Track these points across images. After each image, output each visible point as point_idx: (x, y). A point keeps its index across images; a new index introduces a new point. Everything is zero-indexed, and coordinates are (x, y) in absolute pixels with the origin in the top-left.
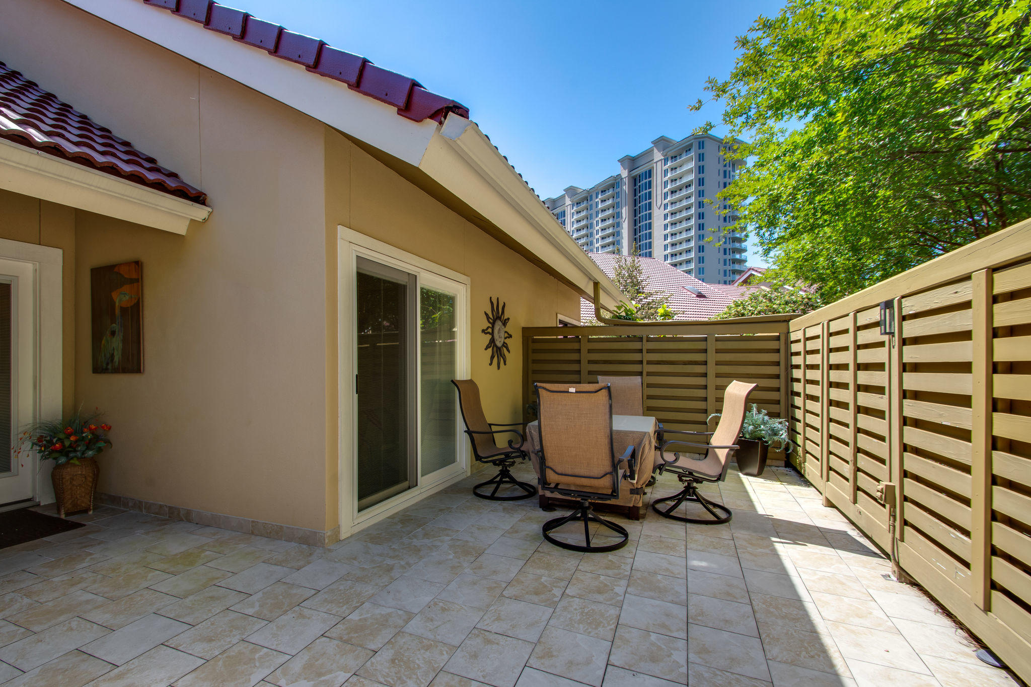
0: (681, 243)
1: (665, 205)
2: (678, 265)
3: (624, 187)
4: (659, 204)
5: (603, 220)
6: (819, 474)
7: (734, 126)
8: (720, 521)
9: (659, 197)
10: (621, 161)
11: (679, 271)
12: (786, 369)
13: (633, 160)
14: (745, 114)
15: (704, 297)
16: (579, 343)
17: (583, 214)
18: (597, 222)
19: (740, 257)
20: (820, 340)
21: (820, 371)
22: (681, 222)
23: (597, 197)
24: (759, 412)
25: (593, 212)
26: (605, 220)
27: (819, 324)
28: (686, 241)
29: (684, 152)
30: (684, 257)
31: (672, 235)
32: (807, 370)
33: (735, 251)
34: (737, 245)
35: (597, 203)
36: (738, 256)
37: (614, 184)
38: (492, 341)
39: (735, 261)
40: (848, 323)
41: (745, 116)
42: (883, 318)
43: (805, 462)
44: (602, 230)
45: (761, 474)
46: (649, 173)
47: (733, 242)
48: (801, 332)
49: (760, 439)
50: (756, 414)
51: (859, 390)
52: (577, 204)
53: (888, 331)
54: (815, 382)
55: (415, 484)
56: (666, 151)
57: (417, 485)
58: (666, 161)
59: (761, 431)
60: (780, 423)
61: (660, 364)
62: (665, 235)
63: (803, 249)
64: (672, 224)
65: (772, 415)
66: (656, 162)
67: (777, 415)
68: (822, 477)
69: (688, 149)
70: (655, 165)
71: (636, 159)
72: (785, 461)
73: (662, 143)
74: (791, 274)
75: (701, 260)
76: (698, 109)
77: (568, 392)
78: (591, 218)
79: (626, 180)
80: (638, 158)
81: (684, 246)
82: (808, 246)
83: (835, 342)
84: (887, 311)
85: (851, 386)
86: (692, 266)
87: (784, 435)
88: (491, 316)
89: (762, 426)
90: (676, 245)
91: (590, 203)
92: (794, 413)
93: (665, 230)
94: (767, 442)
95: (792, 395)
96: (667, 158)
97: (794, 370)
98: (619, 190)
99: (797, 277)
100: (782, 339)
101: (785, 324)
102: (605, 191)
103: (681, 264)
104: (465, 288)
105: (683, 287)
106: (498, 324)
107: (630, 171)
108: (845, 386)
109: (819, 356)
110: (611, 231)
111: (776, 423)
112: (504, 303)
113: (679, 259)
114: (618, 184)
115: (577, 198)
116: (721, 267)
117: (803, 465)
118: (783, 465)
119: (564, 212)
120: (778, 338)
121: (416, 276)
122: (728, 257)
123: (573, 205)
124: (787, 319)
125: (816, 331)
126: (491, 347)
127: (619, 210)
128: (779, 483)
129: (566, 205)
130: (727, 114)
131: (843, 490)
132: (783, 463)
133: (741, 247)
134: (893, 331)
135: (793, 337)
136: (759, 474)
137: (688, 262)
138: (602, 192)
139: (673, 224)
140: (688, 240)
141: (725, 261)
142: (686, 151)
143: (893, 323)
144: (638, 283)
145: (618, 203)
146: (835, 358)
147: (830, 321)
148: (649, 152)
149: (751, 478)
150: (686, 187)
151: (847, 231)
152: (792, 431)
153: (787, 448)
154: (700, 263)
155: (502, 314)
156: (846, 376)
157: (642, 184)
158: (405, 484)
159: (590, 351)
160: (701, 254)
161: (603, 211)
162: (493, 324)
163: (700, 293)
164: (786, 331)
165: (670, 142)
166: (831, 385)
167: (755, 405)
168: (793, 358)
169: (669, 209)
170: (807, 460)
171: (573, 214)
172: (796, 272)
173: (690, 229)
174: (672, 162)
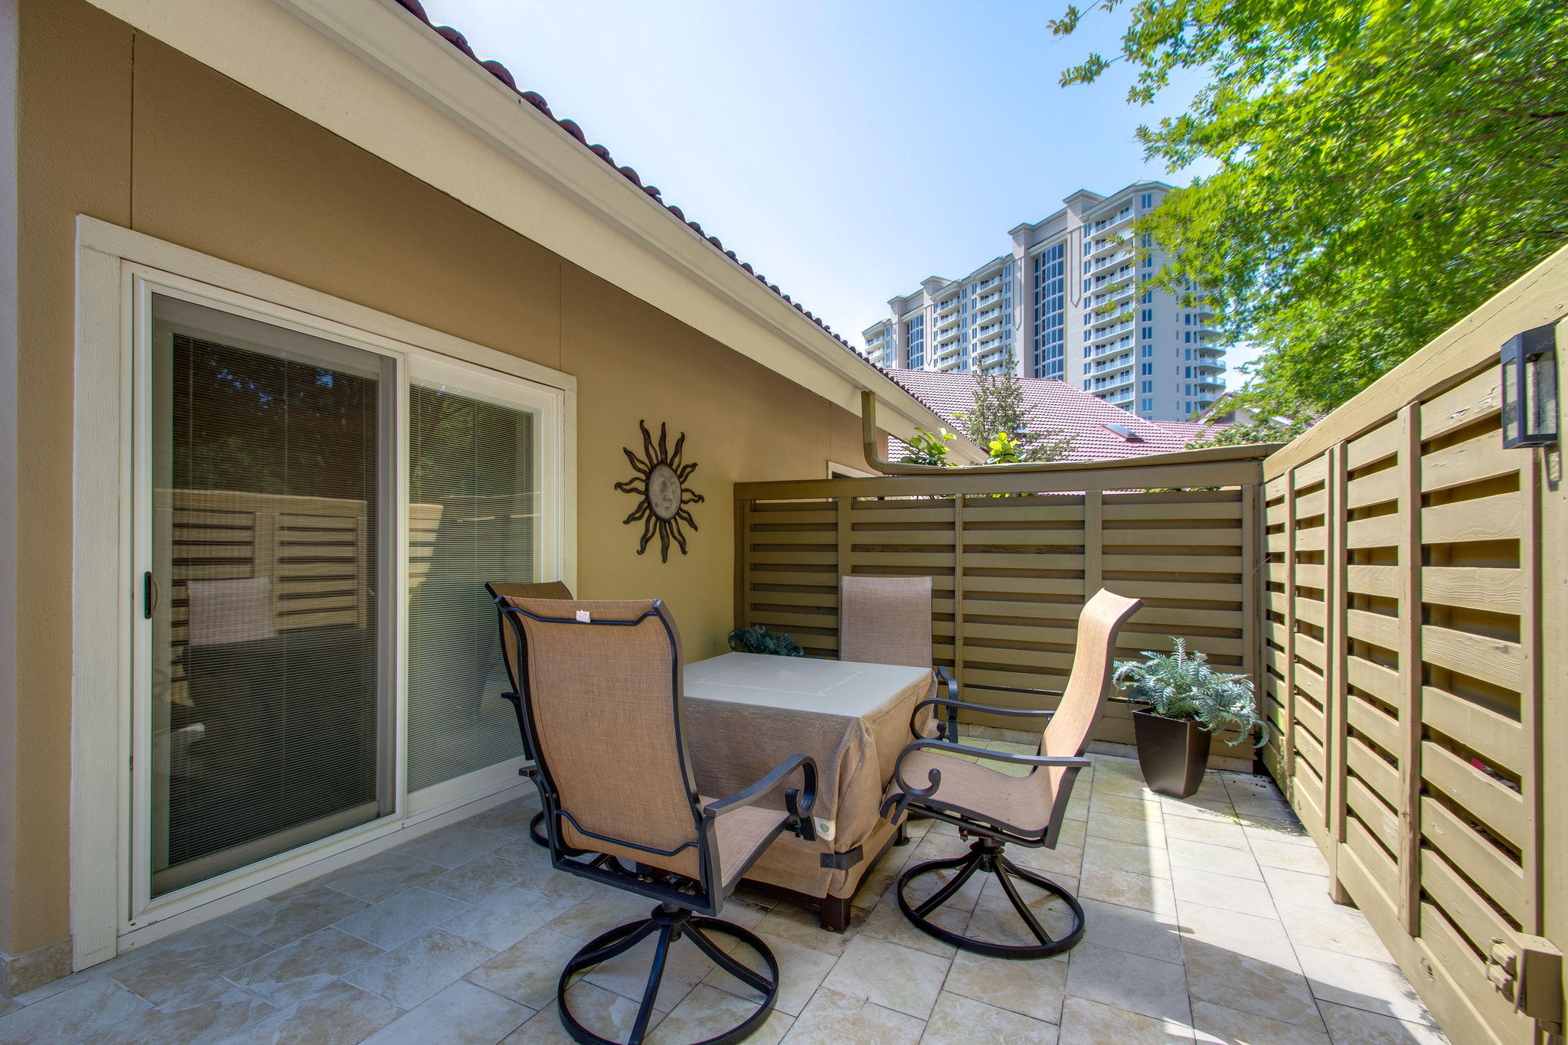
0: (1112, 361)
1: (1085, 299)
2: (1108, 395)
3: (1019, 275)
4: (1075, 298)
5: (984, 328)
6: (1322, 815)
7: (1149, 65)
8: (1046, 949)
9: (1076, 288)
10: (1013, 233)
11: (1111, 403)
12: (1256, 562)
13: (1034, 231)
14: (1171, 38)
15: (1140, 440)
16: (835, 512)
17: (952, 319)
18: (974, 332)
19: (1215, 380)
20: (1326, 491)
21: (1325, 567)
22: (1112, 327)
23: (974, 292)
24: (1190, 655)
25: (968, 315)
26: (987, 328)
27: (1322, 454)
28: (1122, 356)
29: (1119, 213)
30: (1118, 383)
31: (1098, 347)
32: (1297, 565)
33: (1204, 371)
34: (1208, 361)
35: (974, 302)
36: (1210, 380)
37: (1001, 268)
38: (647, 506)
39: (1204, 388)
40: (1396, 439)
41: (1170, 41)
42: (1513, 397)
43: (1293, 774)
44: (982, 343)
45: (1194, 793)
46: (1060, 250)
47: (1202, 356)
48: (1285, 479)
49: (1191, 714)
50: (1183, 660)
51: (1426, 620)
52: (942, 304)
53: (1530, 431)
54: (1313, 593)
55: (389, 810)
56: (1087, 213)
57: (393, 812)
58: (1087, 229)
59: (1193, 698)
60: (1236, 682)
61: (990, 552)
62: (1086, 349)
63: (1309, 336)
64: (1098, 330)
65: (1217, 661)
66: (1071, 232)
67: (1234, 662)
68: (1328, 825)
69: (1124, 209)
70: (1069, 236)
71: (1037, 229)
72: (1254, 761)
73: (1082, 200)
74: (1291, 388)
75: (1147, 387)
76: (1068, 28)
77: (573, 621)
78: (965, 325)
79: (1021, 264)
80: (1039, 228)
81: (1118, 365)
82: (1321, 331)
83: (1362, 493)
84: (1530, 368)
85: (1405, 608)
86: (1132, 396)
87: (1245, 708)
88: (641, 455)
89: (1194, 689)
90: (1104, 363)
91: (963, 301)
92: (1271, 658)
93: (1086, 340)
94: (1203, 725)
95: (1268, 618)
96: (1090, 225)
97: (1272, 565)
98: (1009, 278)
99: (1302, 394)
100: (1248, 498)
101: (1255, 463)
102: (987, 282)
103: (1112, 394)
104: (561, 398)
105: (1103, 426)
106: (662, 475)
107: (1027, 249)
108: (1387, 606)
109: (1322, 532)
110: (996, 343)
111: (1228, 683)
112: (683, 435)
113: (1109, 385)
114: (1008, 269)
115: (941, 295)
116: (1182, 397)
117: (1288, 781)
118: (1251, 769)
119: (922, 317)
120: (1238, 497)
121: (395, 360)
122: (1192, 381)
123: (936, 306)
124: (1258, 454)
125: (1317, 471)
126: (640, 518)
127: (1009, 310)
128: (1232, 819)
129: (925, 306)
130: (1131, 37)
131: (1382, 880)
132: (1250, 766)
133: (1215, 363)
134: (1552, 430)
135: (1271, 493)
136: (1189, 793)
137: (1125, 389)
138: (982, 283)
139: (1100, 330)
140: (1125, 355)
141: (1188, 387)
142: (1122, 212)
143: (1550, 406)
144: (1016, 417)
145: (1008, 301)
146: (1364, 534)
147: (1349, 441)
148: (1060, 216)
149: (1169, 803)
150: (1122, 270)
151: (1400, 296)
152: (1266, 699)
153: (1257, 735)
154: (1144, 391)
155: (675, 456)
156: (1390, 581)
157: (1049, 268)
158: (370, 807)
159: (855, 527)
160: (1147, 377)
161: (984, 313)
162: (649, 475)
163: (1132, 434)
164: (1256, 481)
165: (1093, 199)
166: (1351, 601)
167: (1180, 641)
168: (1271, 537)
169: (1093, 305)
170: (1298, 771)
171: (936, 320)
172: (1301, 385)
173: (1127, 338)
174: (1097, 231)
